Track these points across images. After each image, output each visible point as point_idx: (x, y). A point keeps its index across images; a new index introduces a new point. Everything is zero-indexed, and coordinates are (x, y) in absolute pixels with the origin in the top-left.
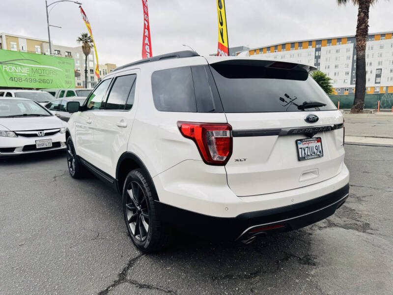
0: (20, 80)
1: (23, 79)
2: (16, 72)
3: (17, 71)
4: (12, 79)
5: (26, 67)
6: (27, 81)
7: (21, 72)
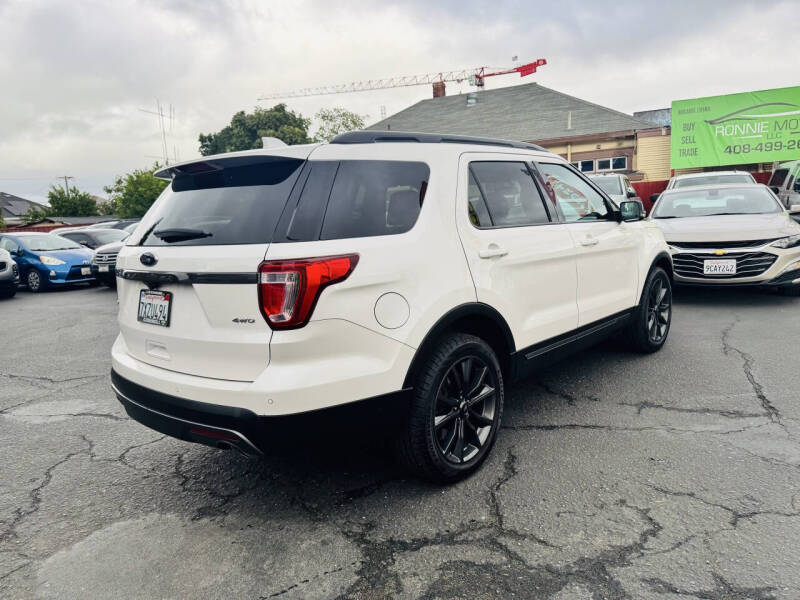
0: (746, 149)
1: (753, 146)
2: (739, 134)
3: (743, 133)
4: (729, 150)
5: (764, 119)
6: (761, 150)
7: (751, 133)
